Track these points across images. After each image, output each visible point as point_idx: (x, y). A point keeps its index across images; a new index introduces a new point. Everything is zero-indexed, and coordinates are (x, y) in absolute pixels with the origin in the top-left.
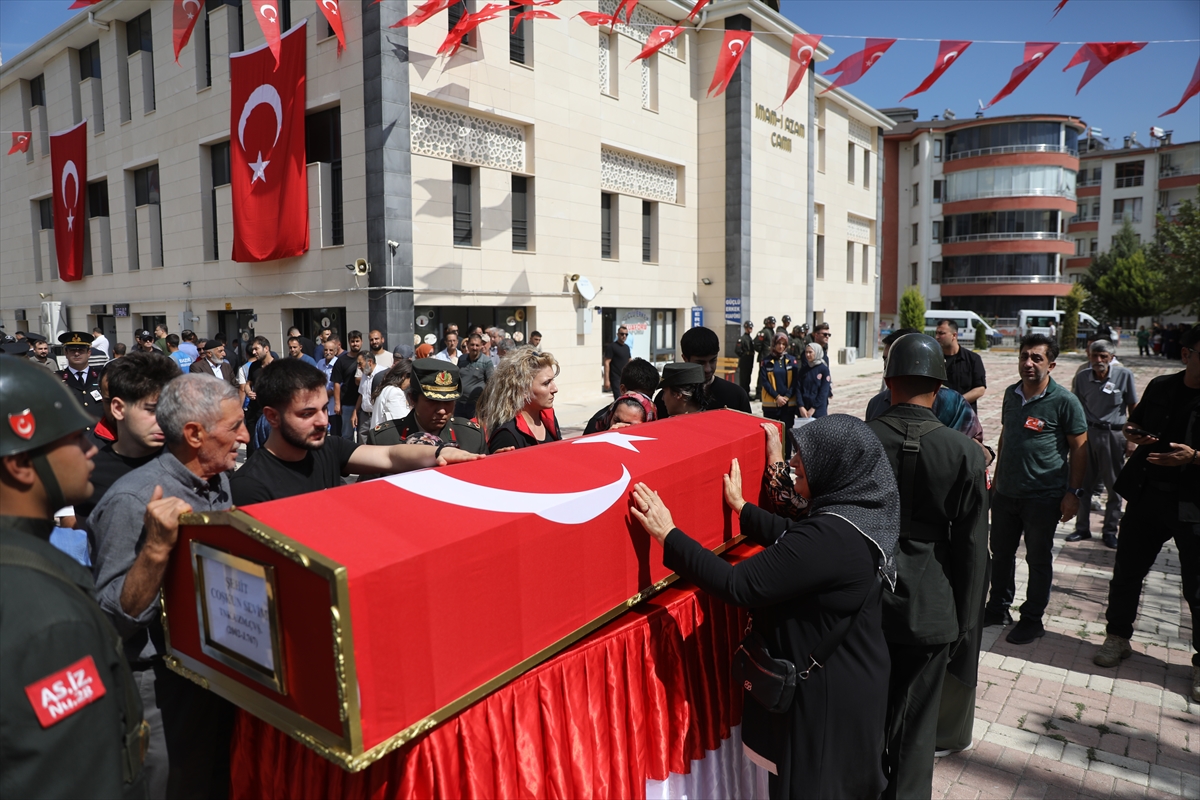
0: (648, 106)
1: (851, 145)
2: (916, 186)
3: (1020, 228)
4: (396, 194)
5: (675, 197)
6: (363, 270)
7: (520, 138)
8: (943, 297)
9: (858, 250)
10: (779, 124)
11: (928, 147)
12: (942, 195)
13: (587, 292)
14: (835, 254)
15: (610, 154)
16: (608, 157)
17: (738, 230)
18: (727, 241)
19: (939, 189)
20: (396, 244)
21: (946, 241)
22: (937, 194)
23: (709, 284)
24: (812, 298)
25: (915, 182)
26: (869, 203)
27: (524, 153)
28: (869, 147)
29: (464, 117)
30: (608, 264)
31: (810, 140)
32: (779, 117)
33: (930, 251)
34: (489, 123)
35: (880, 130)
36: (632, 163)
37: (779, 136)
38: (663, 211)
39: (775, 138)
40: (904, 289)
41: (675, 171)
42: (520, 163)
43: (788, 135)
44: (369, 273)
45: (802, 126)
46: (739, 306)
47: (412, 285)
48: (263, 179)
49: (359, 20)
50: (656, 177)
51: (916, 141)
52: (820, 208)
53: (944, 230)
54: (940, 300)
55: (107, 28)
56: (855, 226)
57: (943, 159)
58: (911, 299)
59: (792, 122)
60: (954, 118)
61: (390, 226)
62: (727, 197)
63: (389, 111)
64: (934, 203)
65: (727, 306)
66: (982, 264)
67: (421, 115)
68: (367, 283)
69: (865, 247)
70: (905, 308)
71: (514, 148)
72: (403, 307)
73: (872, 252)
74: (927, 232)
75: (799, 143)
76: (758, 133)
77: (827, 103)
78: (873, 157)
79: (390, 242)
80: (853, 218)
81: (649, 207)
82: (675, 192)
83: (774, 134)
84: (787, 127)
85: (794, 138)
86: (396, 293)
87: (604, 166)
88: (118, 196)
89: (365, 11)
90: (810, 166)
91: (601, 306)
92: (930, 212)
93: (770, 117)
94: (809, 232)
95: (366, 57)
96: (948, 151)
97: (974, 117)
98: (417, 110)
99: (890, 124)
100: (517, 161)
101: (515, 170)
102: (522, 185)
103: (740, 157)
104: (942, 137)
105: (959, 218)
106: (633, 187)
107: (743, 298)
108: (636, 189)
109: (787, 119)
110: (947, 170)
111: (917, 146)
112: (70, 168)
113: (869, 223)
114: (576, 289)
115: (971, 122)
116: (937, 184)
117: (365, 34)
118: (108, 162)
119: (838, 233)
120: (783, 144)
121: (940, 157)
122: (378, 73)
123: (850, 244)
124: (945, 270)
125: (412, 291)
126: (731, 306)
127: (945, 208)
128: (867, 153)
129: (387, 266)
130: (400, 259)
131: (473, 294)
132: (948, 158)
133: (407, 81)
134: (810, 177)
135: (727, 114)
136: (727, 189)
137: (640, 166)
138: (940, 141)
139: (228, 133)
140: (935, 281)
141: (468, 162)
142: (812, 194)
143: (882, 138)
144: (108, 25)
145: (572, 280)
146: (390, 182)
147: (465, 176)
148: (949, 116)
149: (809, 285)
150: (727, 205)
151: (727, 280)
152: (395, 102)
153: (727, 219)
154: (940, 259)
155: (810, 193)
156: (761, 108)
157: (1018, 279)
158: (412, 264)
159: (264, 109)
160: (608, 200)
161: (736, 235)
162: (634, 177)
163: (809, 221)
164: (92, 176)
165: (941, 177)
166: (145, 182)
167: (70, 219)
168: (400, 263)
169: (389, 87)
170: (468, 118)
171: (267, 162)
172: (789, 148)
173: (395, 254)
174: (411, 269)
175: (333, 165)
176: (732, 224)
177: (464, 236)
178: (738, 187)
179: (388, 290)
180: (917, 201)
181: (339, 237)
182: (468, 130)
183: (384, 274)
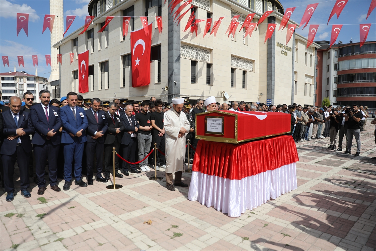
0: (244, 43)
1: (306, 53)
2: (328, 65)
3: (365, 79)
4: (177, 69)
5: (252, 70)
6: (167, 89)
7: (209, 53)
8: (337, 101)
9: (308, 85)
10: (284, 48)
11: (333, 53)
12: (337, 69)
13: (227, 97)
14: (300, 86)
15: (234, 57)
17: (271, 79)
18: (267, 82)
19: (336, 66)
20: (176, 82)
21: (338, 83)
22: (336, 68)
23: (262, 95)
24: (293, 100)
25: (328, 64)
26: (312, 71)
27: (210, 57)
28: (312, 54)
29: (194, 47)
30: (232, 89)
31: (293, 52)
32: (284, 45)
33: (333, 87)
34: (201, 49)
35: (316, 48)
36: (240, 60)
37: (284, 51)
38: (248, 74)
39: (282, 52)
40: (324, 98)
41: (252, 62)
42: (209, 60)
43: (286, 51)
44: (168, 90)
45: (291, 48)
46: (271, 101)
47: (180, 93)
49: (167, 22)
50: (247, 64)
52: (296, 72)
53: (338, 80)
54: (336, 102)
56: (307, 78)
57: (338, 57)
58: (326, 102)
59: (288, 47)
60: (342, 43)
61: (175, 77)
62: (268, 70)
63: (175, 46)
64: (335, 71)
65: (267, 101)
66: (350, 91)
67: (183, 47)
68: (168, 93)
69: (310, 85)
70: (324, 104)
71: (207, 56)
73: (313, 86)
74: (332, 80)
75: (290, 53)
76: (278, 50)
77: (298, 41)
78: (313, 57)
79: (174, 81)
80: (306, 76)
81: (244, 72)
82: (252, 68)
83: (282, 51)
84: (286, 49)
85: (288, 52)
86: (176, 95)
87: (232, 61)
88: (97, 70)
89: (169, 20)
90: (293, 60)
91: (231, 101)
92: (333, 74)
93: (281, 46)
94: (293, 80)
95: (169, 32)
96: (340, 54)
97: (349, 43)
98: (182, 46)
99: (319, 47)
100: (208, 59)
101: (207, 62)
102: (209, 66)
103: (272, 58)
104: (338, 50)
105: (343, 76)
106: (240, 66)
107: (272, 99)
108: (241, 67)
109: (286, 46)
110: (339, 61)
111: (329, 52)
112: (83, 62)
113: (312, 77)
114: (224, 96)
115: (348, 44)
117: (169, 26)
118: (94, 61)
119: (301, 79)
120: (285, 54)
121: (337, 56)
122: (172, 36)
123: (305, 84)
124: (338, 93)
125: (180, 95)
126: (269, 101)
127: (338, 73)
128: (311, 55)
129: (174, 88)
131: (196, 96)
133: (180, 38)
134: (293, 64)
135: (268, 45)
136: (268, 67)
137: (242, 60)
138: (337, 51)
139: (130, 52)
140: (334, 96)
141: (195, 60)
142: (294, 68)
143: (316, 51)
144: (97, 24)
145: (223, 93)
146: (175, 65)
147: (194, 63)
148: (341, 43)
149: (292, 96)
150: (267, 72)
151: (267, 94)
152: (177, 44)
153: (267, 76)
154: (336, 89)
155: (293, 68)
156: (278, 43)
157: (364, 95)
159: (140, 46)
160: (233, 70)
161: (270, 81)
162: (240, 64)
163: (293, 77)
164: (90, 64)
165: (337, 63)
166: (104, 66)
168: (177, 87)
169: (175, 40)
170: (195, 48)
171: (140, 60)
172: (287, 55)
173: (176, 85)
174: (180, 89)
175: (158, 61)
176: (269, 77)
177: (194, 80)
178: (271, 66)
179: (174, 95)
180: (329, 70)
181: (159, 80)
182: (195, 51)
183: (172, 90)
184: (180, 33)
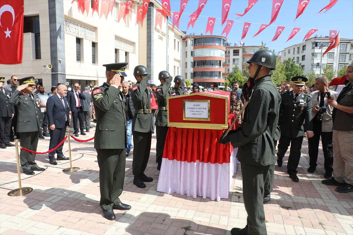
0: (126, 25)
1: (175, 40)
2: (186, 52)
3: (212, 65)
4: (61, 45)
5: (132, 51)
6: (49, 67)
7: (93, 31)
8: (193, 82)
9: (176, 68)
10: (160, 33)
11: (189, 42)
12: (193, 55)
14: (171, 69)
16: (116, 39)
17: (150, 61)
18: (147, 64)
20: (61, 60)
21: (194, 67)
22: (192, 55)
25: (186, 51)
26: (179, 56)
27: (94, 35)
28: (179, 41)
29: (78, 23)
31: (167, 38)
32: (160, 31)
33: (190, 70)
34: (85, 26)
35: (181, 36)
36: (122, 41)
37: (160, 36)
38: (130, 55)
39: (159, 37)
41: (133, 44)
42: (94, 38)
43: (162, 36)
44: (52, 68)
45: (165, 34)
46: (151, 82)
47: (65, 72)
48: (10, 37)
50: (128, 45)
51: (186, 40)
53: (194, 64)
54: (193, 83)
56: (176, 62)
57: (193, 45)
58: (187, 82)
59: (163, 33)
60: (195, 35)
61: (59, 55)
62: (147, 52)
63: (59, 19)
64: (191, 57)
66: (203, 74)
68: (51, 71)
69: (178, 67)
71: (92, 34)
72: (63, 79)
73: (180, 69)
74: (189, 65)
75: (165, 38)
76: (155, 35)
78: (180, 44)
79: (59, 59)
80: (175, 60)
81: (127, 54)
82: (133, 50)
83: (159, 36)
86: (61, 75)
87: (115, 41)
90: (167, 45)
92: (190, 59)
93: (158, 31)
94: (167, 63)
96: (195, 43)
97: (201, 35)
99: (184, 35)
100: (92, 38)
101: (93, 41)
102: (94, 45)
103: (151, 41)
104: (193, 40)
105: (197, 61)
107: (152, 80)
108: (123, 48)
109: (162, 32)
110: (194, 49)
111: (187, 41)
113: (179, 61)
116: (192, 52)
119: (171, 63)
120: (161, 38)
122: (54, 7)
123: (175, 67)
124: (194, 75)
125: (65, 74)
127: (194, 58)
128: (178, 42)
129: (58, 66)
130: (62, 65)
132: (194, 45)
133: (63, 11)
134: (167, 48)
135: (147, 29)
136: (147, 50)
137: (124, 42)
138: (192, 40)
140: (192, 78)
141: (80, 37)
142: (167, 53)
143: (182, 39)
146: (59, 41)
148: (194, 34)
150: (147, 54)
152: (60, 16)
153: (147, 58)
154: (193, 72)
156: (156, 28)
157: (212, 78)
158: (65, 66)
160: (116, 51)
161: (150, 63)
162: (123, 45)
163: (167, 60)
165: (193, 50)
169: (58, 12)
170: (79, 24)
171: (11, 31)
172: (162, 40)
173: (60, 63)
174: (65, 68)
175: (35, 34)
176: (148, 59)
177: (79, 58)
178: (150, 49)
179: (59, 74)
180: (187, 56)
181: (38, 56)
182: (79, 27)
183: (57, 69)
184: (63, 5)
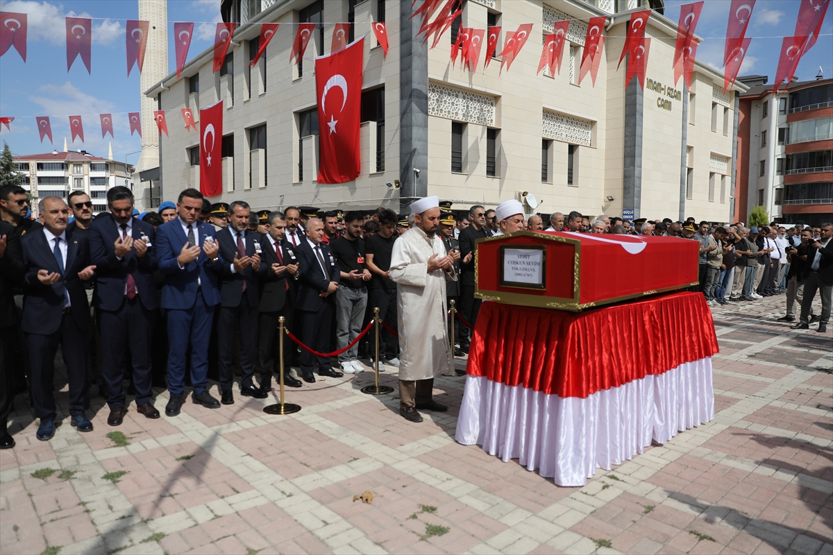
0: (573, 82)
1: (714, 104)
2: (764, 132)
4: (419, 140)
5: (589, 142)
6: (397, 187)
7: (492, 105)
8: (784, 215)
9: (717, 178)
10: (663, 92)
11: (775, 104)
12: (785, 140)
13: (533, 204)
14: (700, 180)
15: (549, 114)
16: (547, 116)
17: (633, 164)
18: (625, 171)
19: (783, 135)
20: (418, 171)
21: (787, 173)
22: (781, 139)
23: (612, 200)
24: (683, 211)
25: (764, 130)
26: (727, 144)
27: (494, 114)
28: (728, 106)
29: (459, 92)
30: (545, 186)
31: (685, 102)
32: (663, 87)
33: (774, 181)
34: (473, 95)
35: (737, 93)
36: (562, 120)
37: (663, 100)
38: (581, 150)
39: (660, 101)
40: (752, 208)
41: (590, 124)
42: (492, 120)
43: (669, 99)
44: (401, 188)
45: (679, 93)
46: (633, 215)
49: (398, 35)
50: (577, 129)
51: (765, 100)
52: (690, 148)
53: (785, 165)
54: (781, 217)
55: (239, 45)
56: (716, 162)
57: (787, 112)
58: (758, 215)
59: (672, 90)
60: (797, 81)
61: (416, 160)
62: (626, 142)
64: (779, 144)
67: (433, 91)
68: (399, 194)
69: (723, 176)
70: (753, 221)
71: (489, 111)
73: (728, 180)
74: (773, 167)
75: (677, 104)
76: (649, 97)
77: (697, 76)
78: (731, 113)
79: (415, 169)
80: (714, 156)
81: (572, 149)
82: (589, 139)
83: (659, 99)
84: (669, 94)
85: (673, 101)
87: (544, 122)
88: (242, 143)
89: (402, 29)
90: (684, 120)
91: (541, 213)
92: (776, 151)
93: (657, 87)
94: (683, 165)
95: (402, 57)
96: (792, 106)
97: (814, 79)
98: (431, 88)
99: (745, 89)
100: (490, 119)
101: (489, 125)
102: (493, 134)
103: (636, 115)
104: (787, 96)
105: (798, 156)
106: (563, 134)
107: (635, 209)
108: (564, 136)
109: (669, 88)
110: (789, 121)
111: (766, 103)
112: (210, 128)
113: (727, 159)
114: (526, 201)
115: (812, 83)
116: (781, 131)
117: (402, 43)
118: (235, 125)
119: (702, 165)
120: (666, 105)
121: (785, 111)
122: (410, 67)
123: (712, 174)
124: (785, 195)
126: (627, 215)
127: (787, 149)
128: (726, 109)
129: (413, 184)
130: (420, 180)
131: (462, 203)
132: (791, 111)
133: (427, 71)
134: (684, 128)
136: (626, 136)
137: (567, 121)
138: (785, 99)
139: (315, 103)
140: (777, 203)
141: (460, 120)
142: (686, 139)
143: (738, 99)
144: (240, 43)
145: (523, 195)
146: (416, 132)
147: (458, 128)
148: (794, 80)
149: (682, 202)
150: (625, 147)
151: (624, 198)
152: (420, 84)
153: (625, 157)
154: (783, 187)
155: (684, 138)
156: (651, 81)
158: (426, 183)
159: (336, 90)
160: (546, 143)
161: (632, 167)
162: (563, 129)
163: (683, 158)
164: (225, 133)
165: (785, 126)
166: (257, 135)
167: (209, 159)
168: (420, 182)
169: (416, 75)
170: (461, 93)
172: (669, 108)
173: (418, 176)
174: (426, 186)
175: (378, 123)
176: (628, 160)
177: (457, 166)
178: (634, 134)
179: (413, 199)
180: (765, 143)
181: (380, 166)
182: (461, 100)
183: (409, 189)
184: (427, 60)
